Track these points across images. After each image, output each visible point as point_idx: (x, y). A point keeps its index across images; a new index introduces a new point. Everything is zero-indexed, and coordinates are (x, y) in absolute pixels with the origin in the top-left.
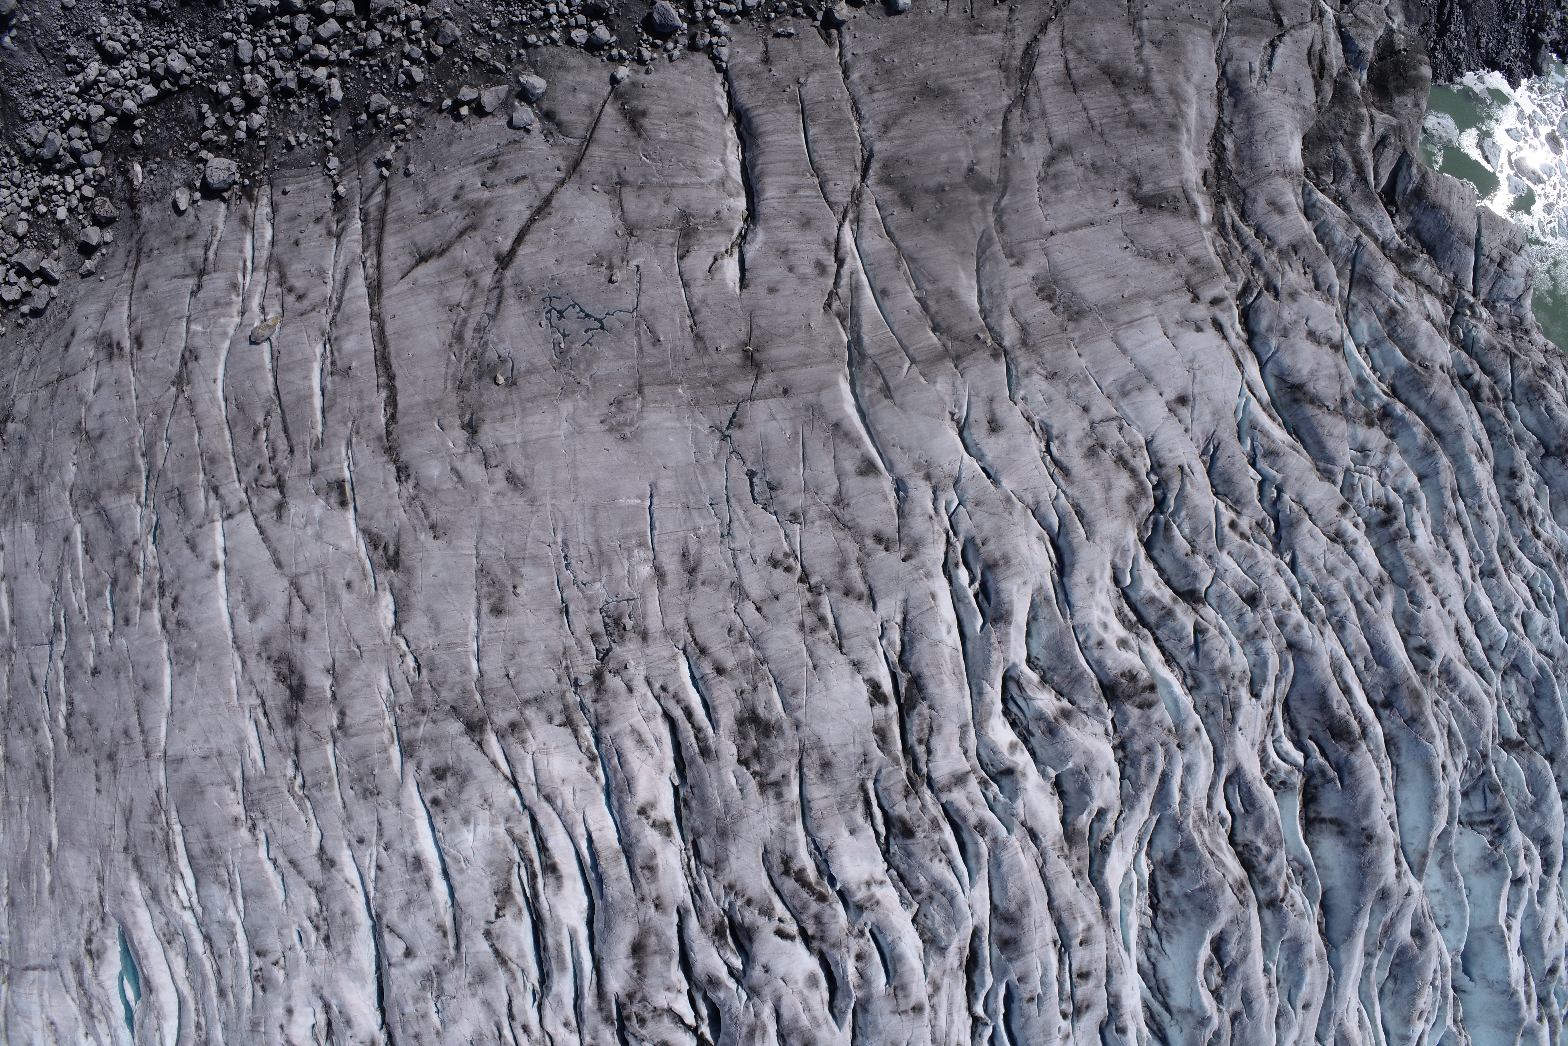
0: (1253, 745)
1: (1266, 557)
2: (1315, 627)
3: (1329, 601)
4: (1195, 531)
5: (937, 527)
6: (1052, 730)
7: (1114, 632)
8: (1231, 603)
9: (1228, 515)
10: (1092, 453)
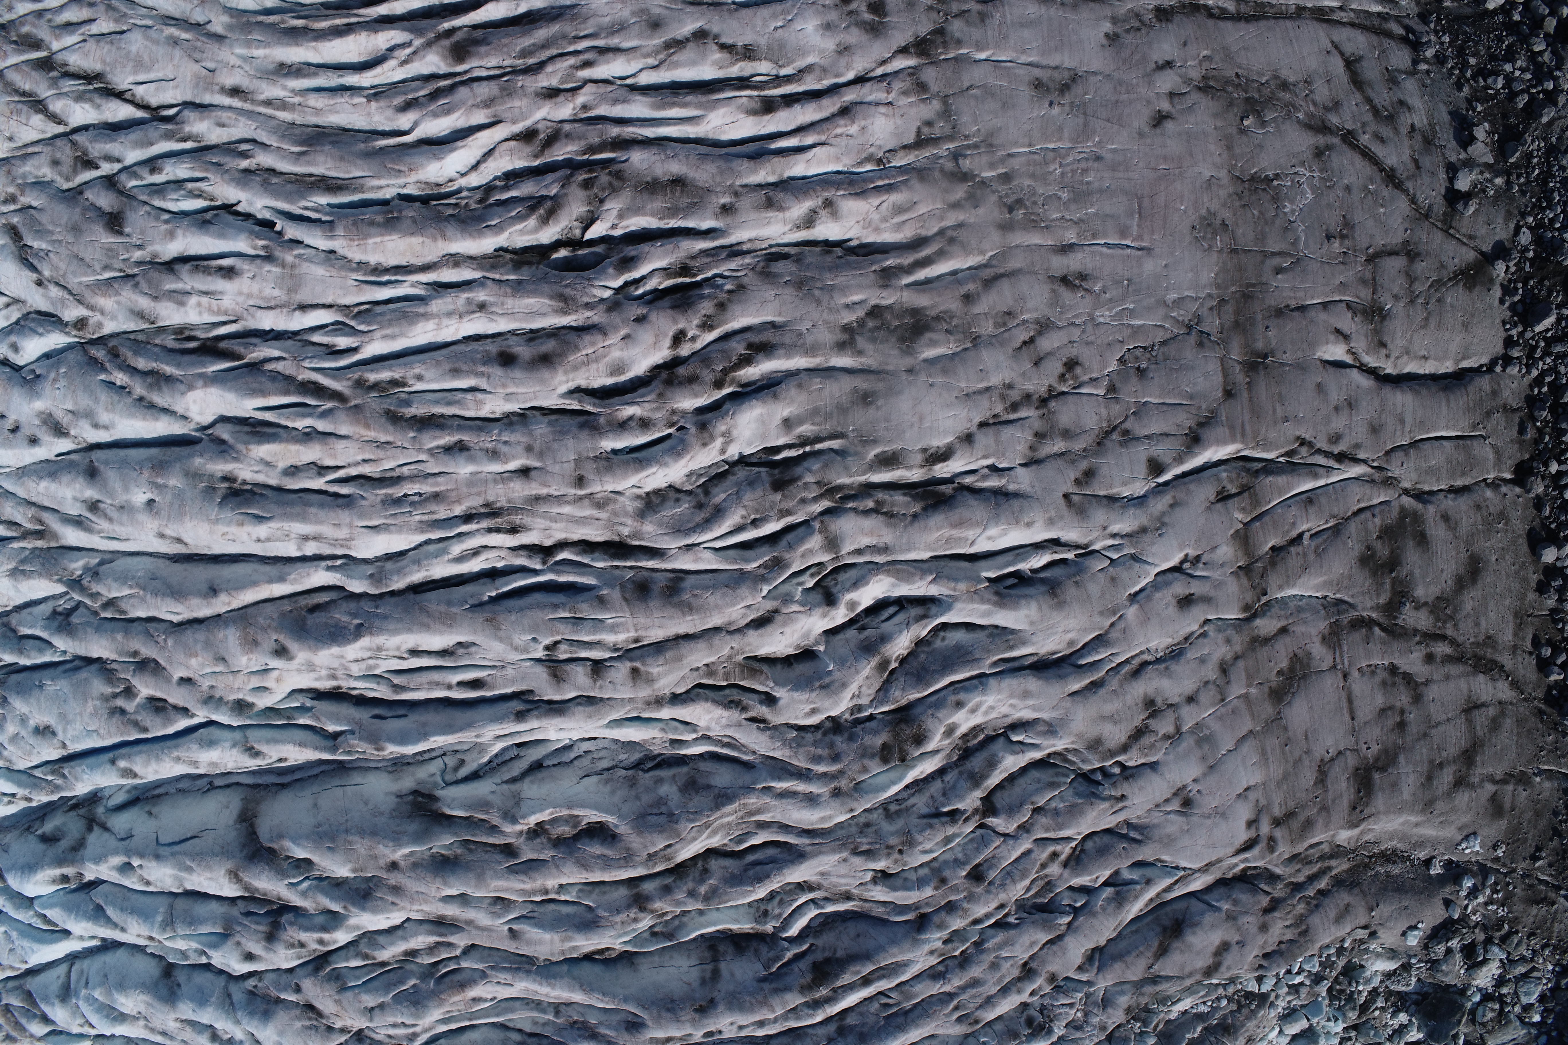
0: (822, 874)
1: (1018, 890)
2: (939, 944)
3: (964, 961)
4: (1056, 813)
5: (1095, 535)
6: (869, 648)
7: (967, 720)
8: (978, 850)
9: (1066, 850)
10: (1150, 704)
